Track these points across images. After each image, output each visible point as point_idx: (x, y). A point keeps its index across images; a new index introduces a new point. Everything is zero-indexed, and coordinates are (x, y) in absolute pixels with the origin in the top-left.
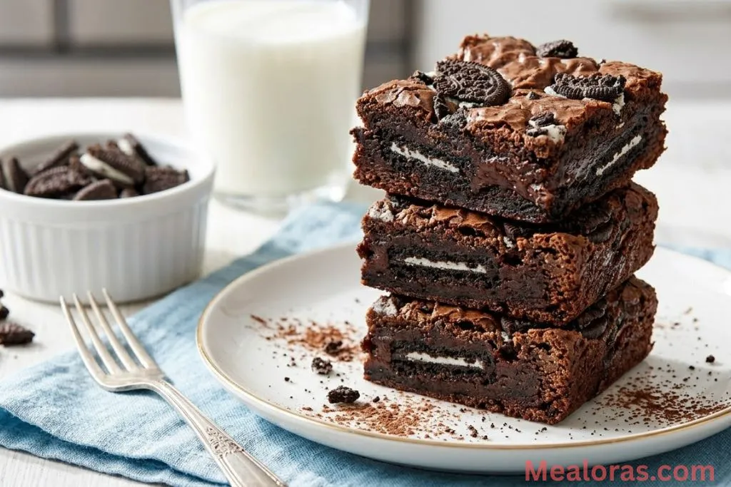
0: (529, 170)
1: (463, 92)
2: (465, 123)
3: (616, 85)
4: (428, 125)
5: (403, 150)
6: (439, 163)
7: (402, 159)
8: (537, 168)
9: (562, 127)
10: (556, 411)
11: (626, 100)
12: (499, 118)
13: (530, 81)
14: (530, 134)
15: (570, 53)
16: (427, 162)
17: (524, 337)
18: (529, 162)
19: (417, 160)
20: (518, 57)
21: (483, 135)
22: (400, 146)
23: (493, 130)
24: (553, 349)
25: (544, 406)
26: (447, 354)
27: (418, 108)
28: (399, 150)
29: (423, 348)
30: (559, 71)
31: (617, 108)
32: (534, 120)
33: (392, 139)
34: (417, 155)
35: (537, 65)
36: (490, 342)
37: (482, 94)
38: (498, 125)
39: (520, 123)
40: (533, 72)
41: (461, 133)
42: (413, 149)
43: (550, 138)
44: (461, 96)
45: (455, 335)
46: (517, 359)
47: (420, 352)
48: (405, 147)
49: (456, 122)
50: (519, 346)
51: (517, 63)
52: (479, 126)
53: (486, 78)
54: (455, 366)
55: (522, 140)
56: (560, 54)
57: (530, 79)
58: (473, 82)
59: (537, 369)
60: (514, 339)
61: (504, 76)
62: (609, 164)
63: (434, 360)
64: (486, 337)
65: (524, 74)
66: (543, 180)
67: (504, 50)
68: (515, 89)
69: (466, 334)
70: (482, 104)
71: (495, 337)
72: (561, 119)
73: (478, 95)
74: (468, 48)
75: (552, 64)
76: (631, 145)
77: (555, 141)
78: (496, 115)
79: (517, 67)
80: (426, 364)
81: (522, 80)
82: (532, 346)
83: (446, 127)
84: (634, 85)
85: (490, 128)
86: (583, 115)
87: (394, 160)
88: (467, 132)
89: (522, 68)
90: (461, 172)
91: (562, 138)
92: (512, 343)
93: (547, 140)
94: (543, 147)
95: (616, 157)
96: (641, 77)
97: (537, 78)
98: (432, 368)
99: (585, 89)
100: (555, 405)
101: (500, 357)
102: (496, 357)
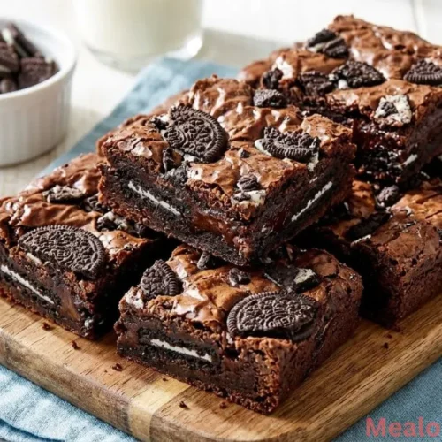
0: (235, 225)
1: (187, 146)
2: (186, 179)
3: (312, 146)
4: (157, 174)
5: (137, 189)
6: (165, 205)
7: (137, 195)
8: (241, 225)
9: (263, 192)
10: (269, 405)
11: (319, 159)
12: (213, 180)
13: (245, 134)
14: (236, 199)
15: (281, 103)
16: (156, 202)
17: (244, 343)
18: (235, 220)
19: (148, 198)
20: (237, 106)
21: (199, 191)
22: (135, 185)
23: (208, 190)
24: (267, 356)
25: (259, 399)
26: (182, 345)
27: (150, 160)
28: (134, 188)
29: (165, 338)
30: (269, 123)
31: (311, 166)
32: (241, 183)
33: (129, 179)
34: (148, 194)
35: (252, 115)
36: (217, 342)
37: (203, 149)
38: (212, 186)
39: (230, 185)
40: (247, 123)
41: (182, 187)
42: (146, 189)
43: (252, 204)
44: (186, 150)
45: (189, 332)
46: (238, 359)
47: (162, 340)
48: (140, 187)
49: (178, 177)
50: (240, 349)
51: (235, 113)
52: (197, 183)
53: (208, 130)
54: (189, 356)
55: (229, 201)
56: (273, 104)
57: (244, 130)
58: (196, 135)
59: (255, 369)
60: (236, 343)
61: (223, 125)
62: (303, 210)
63: (172, 348)
64: (214, 338)
65: (239, 125)
66: (245, 235)
67: (226, 99)
68: (231, 141)
69: (198, 333)
70: (202, 160)
71: (221, 338)
72: (263, 184)
73: (200, 151)
74: (198, 92)
75: (264, 114)
76: (323, 191)
77: (256, 205)
78: (211, 175)
79: (235, 116)
80: (166, 350)
81: (237, 131)
82: (251, 351)
83: (171, 179)
84: (327, 144)
85: (206, 187)
86: (282, 179)
87: (131, 196)
88: (188, 187)
89: (239, 119)
90: (182, 216)
91: (262, 202)
92: (234, 345)
93: (249, 205)
94: (246, 211)
95: (309, 203)
96: (334, 136)
97: (250, 130)
98: (171, 354)
99: (287, 149)
100: (268, 400)
101: (225, 355)
102: (221, 355)
